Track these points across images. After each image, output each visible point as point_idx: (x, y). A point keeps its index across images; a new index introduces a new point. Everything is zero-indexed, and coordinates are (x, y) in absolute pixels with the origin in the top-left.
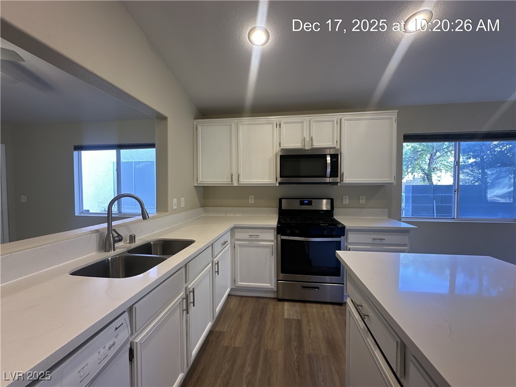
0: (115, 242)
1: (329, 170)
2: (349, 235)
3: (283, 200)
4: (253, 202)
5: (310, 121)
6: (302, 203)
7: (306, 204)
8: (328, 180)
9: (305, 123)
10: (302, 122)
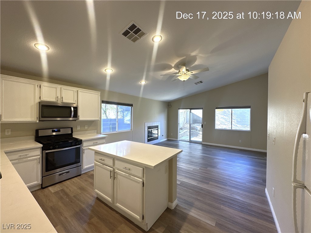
1: (73, 114)
3: (39, 130)
5: (61, 88)
6: (53, 131)
7: (56, 132)
8: (72, 119)
9: (58, 89)
10: (56, 88)
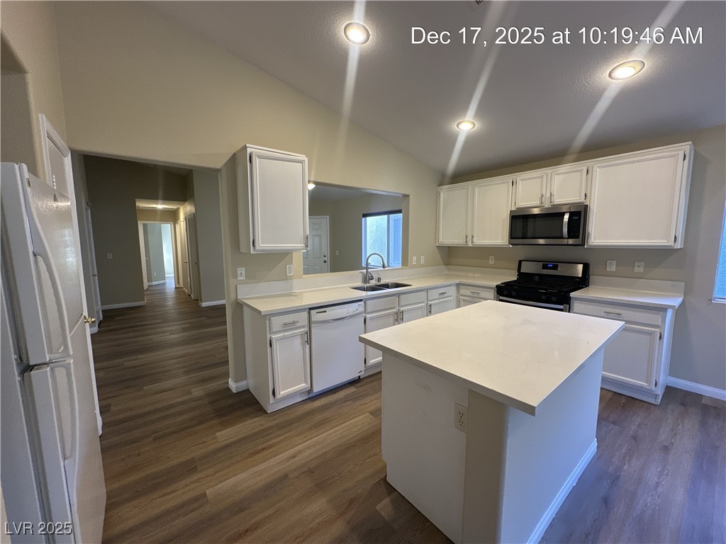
0: (370, 279)
1: (565, 230)
2: (575, 304)
3: (523, 262)
4: (493, 263)
5: (551, 174)
6: (545, 267)
7: (550, 268)
8: (565, 241)
9: (545, 178)
10: (541, 177)
